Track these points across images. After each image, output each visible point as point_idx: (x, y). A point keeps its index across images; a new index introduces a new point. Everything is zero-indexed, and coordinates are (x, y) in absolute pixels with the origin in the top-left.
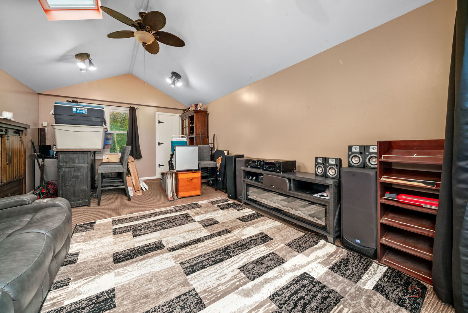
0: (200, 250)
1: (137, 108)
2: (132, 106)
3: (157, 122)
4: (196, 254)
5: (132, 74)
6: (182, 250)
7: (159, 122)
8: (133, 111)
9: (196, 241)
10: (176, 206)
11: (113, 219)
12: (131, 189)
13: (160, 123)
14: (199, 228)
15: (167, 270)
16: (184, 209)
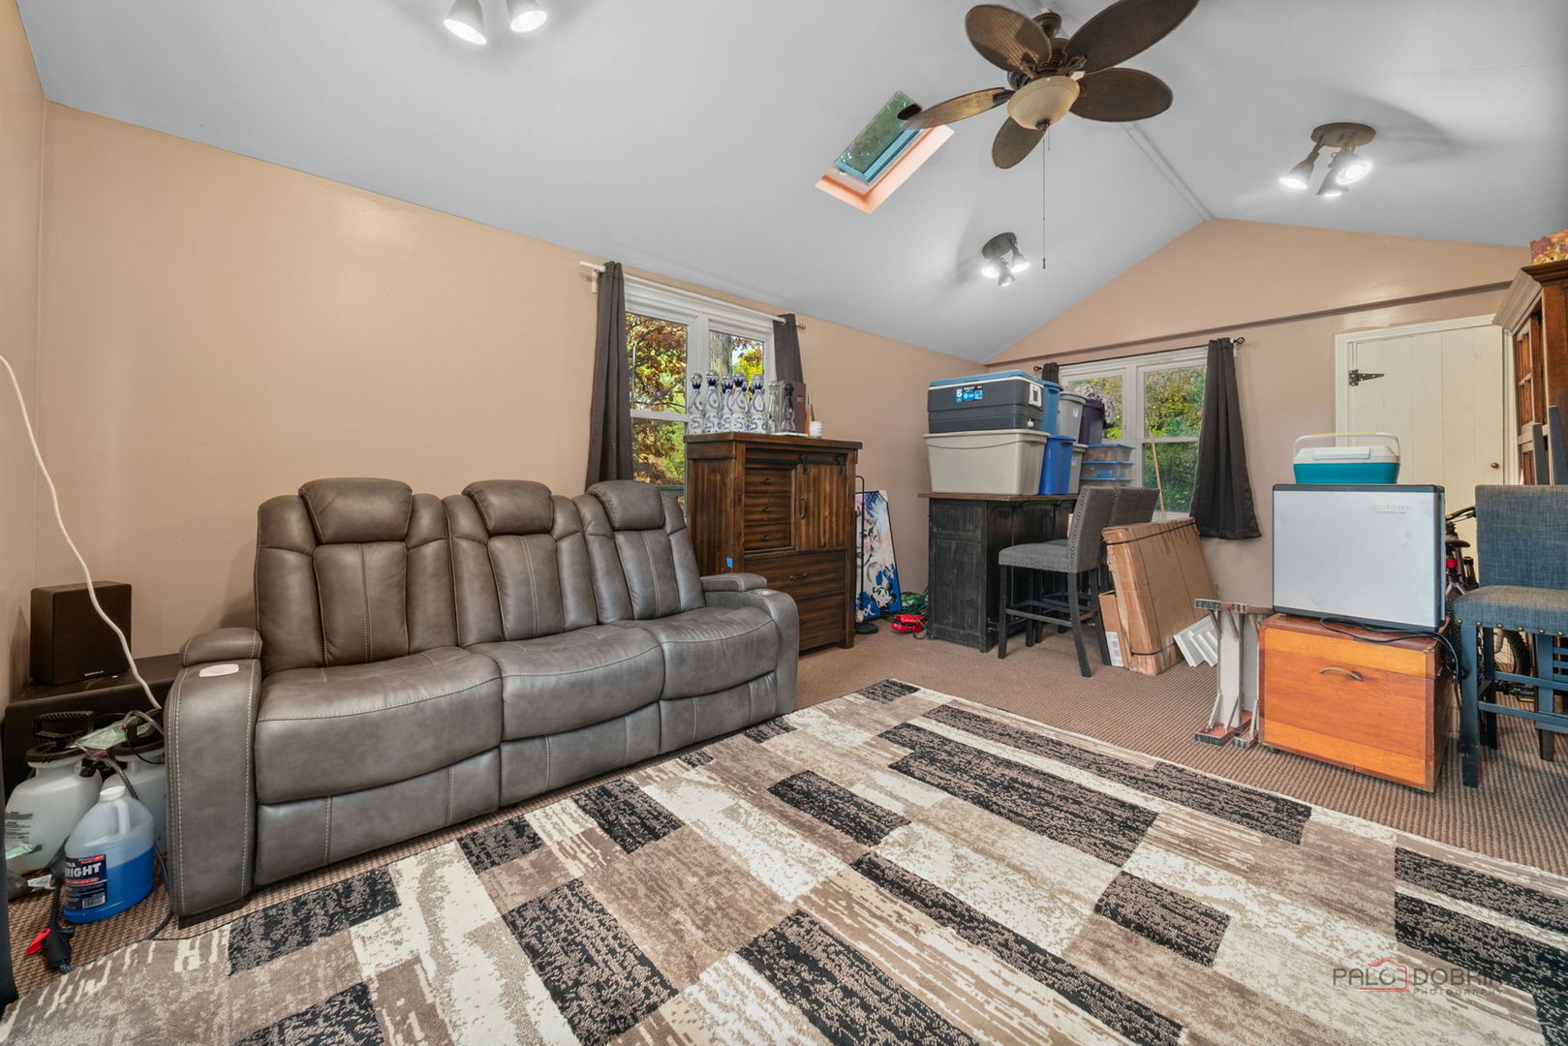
0: (901, 950)
1: (1240, 342)
2: (1215, 337)
3: (1346, 379)
4: (872, 943)
5: (1214, 218)
6: (877, 891)
7: (1356, 378)
8: (1222, 354)
9: (962, 916)
10: (1181, 766)
11: (955, 701)
12: (1117, 640)
13: (1362, 383)
14: (1068, 893)
15: (756, 892)
16: (1177, 794)
